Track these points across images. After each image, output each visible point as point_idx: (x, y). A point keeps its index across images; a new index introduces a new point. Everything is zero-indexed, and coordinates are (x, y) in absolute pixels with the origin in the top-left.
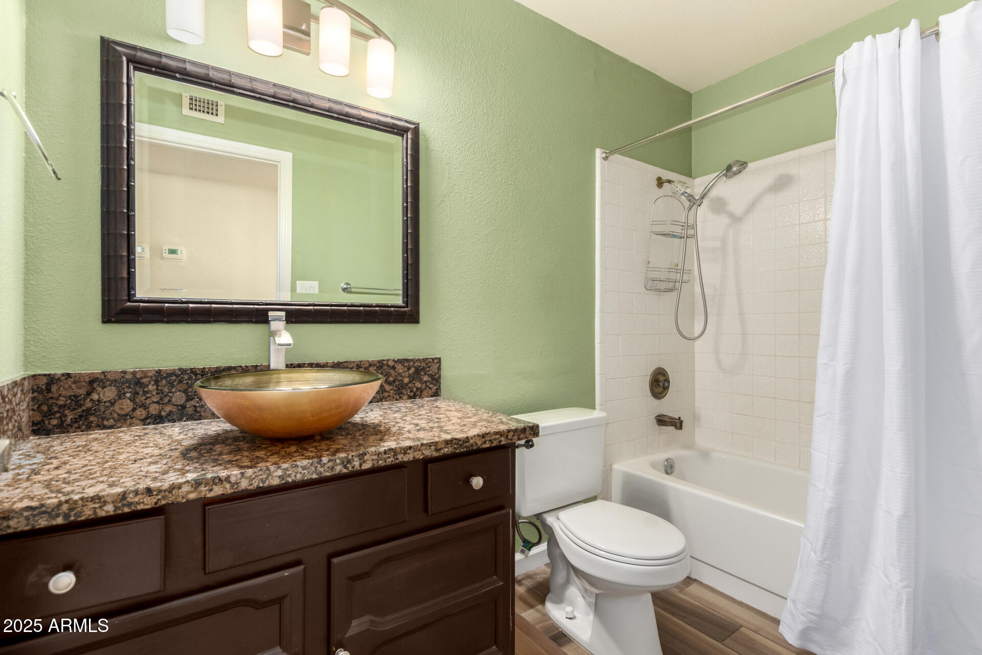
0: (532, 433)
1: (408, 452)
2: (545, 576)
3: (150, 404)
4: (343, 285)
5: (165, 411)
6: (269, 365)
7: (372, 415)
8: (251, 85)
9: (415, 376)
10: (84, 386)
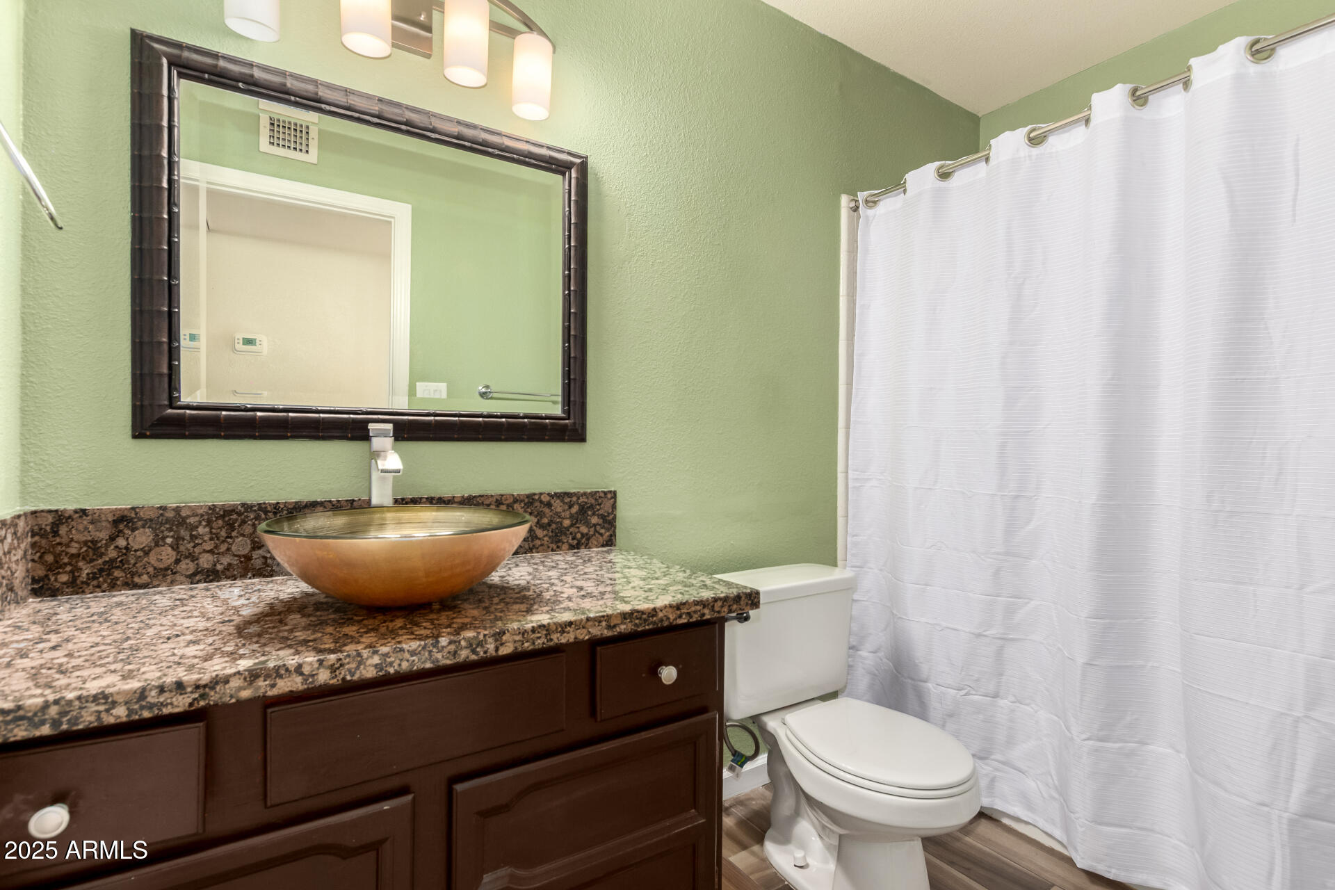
0: (750, 602)
1: (566, 630)
2: (762, 802)
3: (200, 553)
4: (480, 388)
5: (222, 564)
6: (370, 500)
7: (517, 573)
8: (345, 100)
9: (580, 516)
10: (106, 527)
